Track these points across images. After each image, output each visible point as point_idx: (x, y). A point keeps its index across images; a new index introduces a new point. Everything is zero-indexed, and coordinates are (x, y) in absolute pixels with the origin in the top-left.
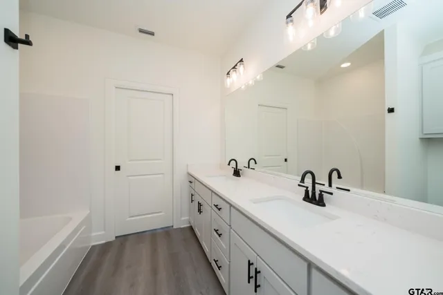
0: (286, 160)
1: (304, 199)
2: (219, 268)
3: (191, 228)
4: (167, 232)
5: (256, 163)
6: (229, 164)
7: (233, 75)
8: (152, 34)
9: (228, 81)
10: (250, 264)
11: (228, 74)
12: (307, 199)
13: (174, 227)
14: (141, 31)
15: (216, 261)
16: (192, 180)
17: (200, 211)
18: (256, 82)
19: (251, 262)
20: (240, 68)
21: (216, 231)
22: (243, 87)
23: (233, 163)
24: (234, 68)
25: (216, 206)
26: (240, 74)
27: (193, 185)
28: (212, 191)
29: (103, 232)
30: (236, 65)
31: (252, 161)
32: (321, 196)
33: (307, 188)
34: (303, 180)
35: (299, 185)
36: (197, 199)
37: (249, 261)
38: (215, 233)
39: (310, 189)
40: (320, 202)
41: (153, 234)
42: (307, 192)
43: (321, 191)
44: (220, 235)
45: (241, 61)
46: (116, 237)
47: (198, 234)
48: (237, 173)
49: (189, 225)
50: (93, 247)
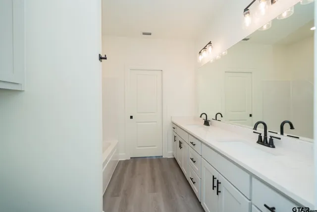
0: (251, 115)
1: (258, 142)
2: (194, 183)
3: (175, 159)
4: (159, 159)
5: (222, 116)
6: (201, 117)
7: (204, 53)
8: (150, 34)
9: (200, 58)
10: (214, 178)
11: (200, 53)
12: (260, 142)
13: (163, 157)
14: (144, 34)
15: (192, 179)
16: (175, 127)
17: (180, 147)
18: (222, 56)
19: (215, 177)
20: (209, 48)
21: (192, 159)
22: (212, 61)
23: (204, 116)
24: (204, 48)
25: (192, 143)
26: (209, 53)
27: (175, 130)
28: (189, 134)
29: (124, 154)
30: (206, 46)
31: (219, 115)
32: (271, 140)
33: (260, 134)
34: (255, 128)
35: (254, 132)
36: (178, 139)
37: (213, 176)
38: (191, 161)
39: (263, 135)
40: (270, 144)
41: (151, 159)
42: (260, 137)
43: (271, 137)
44: (194, 162)
45: (210, 43)
46: (131, 158)
47: (179, 162)
48: (207, 123)
49: (172, 157)
50: (120, 161)
